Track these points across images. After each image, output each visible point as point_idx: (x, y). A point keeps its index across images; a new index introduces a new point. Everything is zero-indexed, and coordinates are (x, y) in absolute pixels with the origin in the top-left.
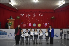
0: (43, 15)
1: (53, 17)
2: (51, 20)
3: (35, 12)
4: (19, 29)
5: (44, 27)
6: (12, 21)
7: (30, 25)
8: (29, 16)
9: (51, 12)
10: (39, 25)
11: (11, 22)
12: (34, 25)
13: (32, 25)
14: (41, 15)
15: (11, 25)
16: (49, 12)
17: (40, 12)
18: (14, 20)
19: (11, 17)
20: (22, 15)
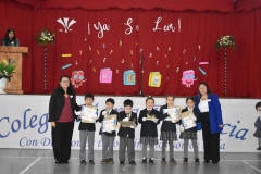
0: (175, 25)
1: (225, 40)
2: (216, 55)
3: (133, 9)
4: (66, 95)
5: (180, 91)
6: (13, 56)
7: (106, 76)
8: (103, 28)
9: (216, 12)
10: (155, 79)
11: (9, 60)
12: (129, 78)
13: (117, 78)
14: (166, 29)
15: (8, 78)
16: (208, 11)
17: (158, 10)
18: (25, 49)
19: (11, 35)
20: (66, 23)
